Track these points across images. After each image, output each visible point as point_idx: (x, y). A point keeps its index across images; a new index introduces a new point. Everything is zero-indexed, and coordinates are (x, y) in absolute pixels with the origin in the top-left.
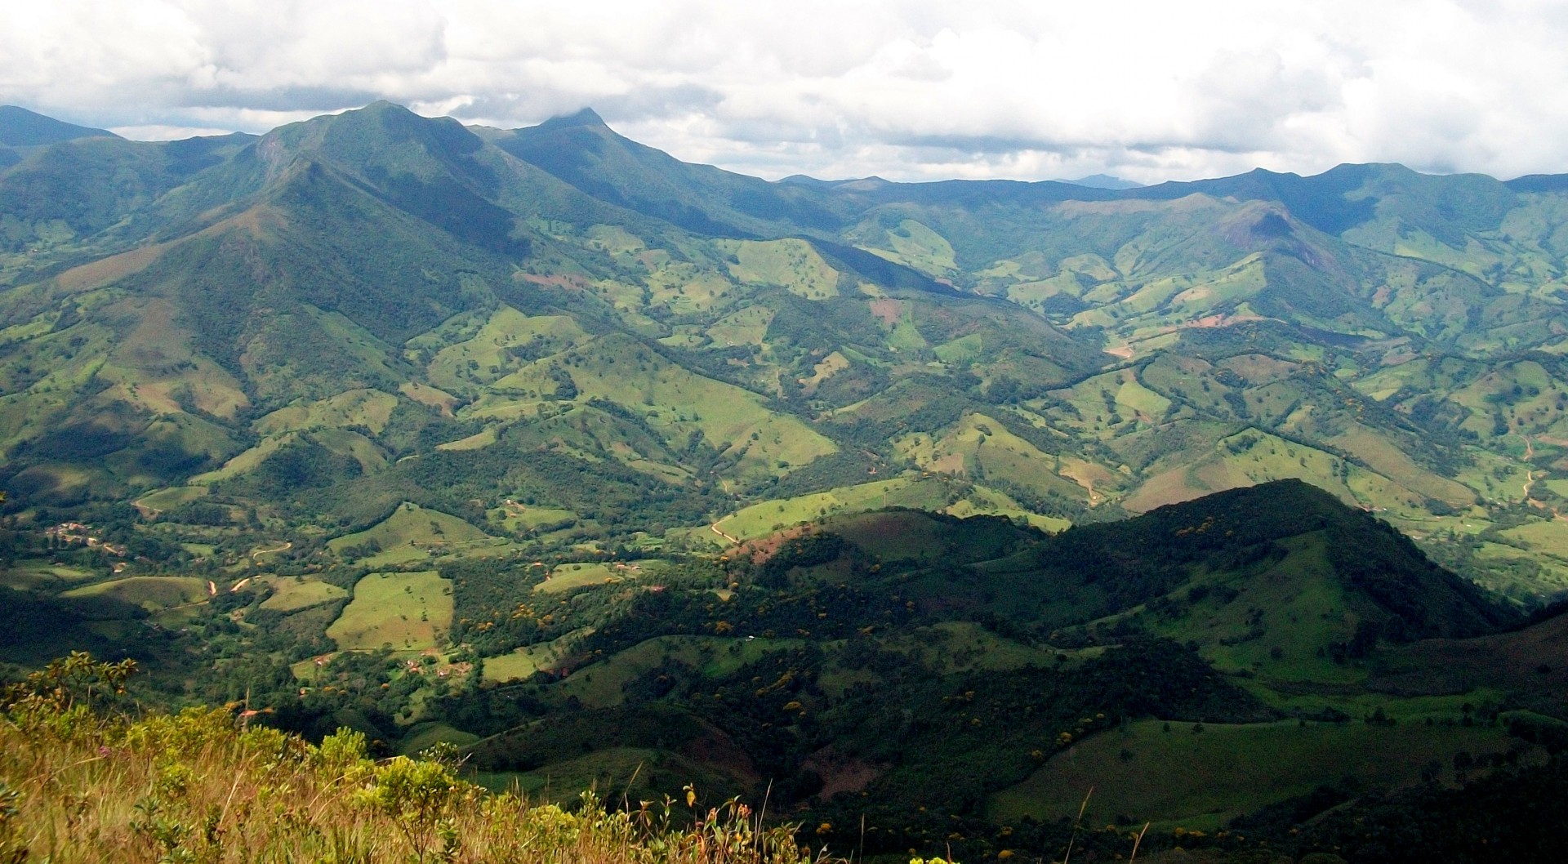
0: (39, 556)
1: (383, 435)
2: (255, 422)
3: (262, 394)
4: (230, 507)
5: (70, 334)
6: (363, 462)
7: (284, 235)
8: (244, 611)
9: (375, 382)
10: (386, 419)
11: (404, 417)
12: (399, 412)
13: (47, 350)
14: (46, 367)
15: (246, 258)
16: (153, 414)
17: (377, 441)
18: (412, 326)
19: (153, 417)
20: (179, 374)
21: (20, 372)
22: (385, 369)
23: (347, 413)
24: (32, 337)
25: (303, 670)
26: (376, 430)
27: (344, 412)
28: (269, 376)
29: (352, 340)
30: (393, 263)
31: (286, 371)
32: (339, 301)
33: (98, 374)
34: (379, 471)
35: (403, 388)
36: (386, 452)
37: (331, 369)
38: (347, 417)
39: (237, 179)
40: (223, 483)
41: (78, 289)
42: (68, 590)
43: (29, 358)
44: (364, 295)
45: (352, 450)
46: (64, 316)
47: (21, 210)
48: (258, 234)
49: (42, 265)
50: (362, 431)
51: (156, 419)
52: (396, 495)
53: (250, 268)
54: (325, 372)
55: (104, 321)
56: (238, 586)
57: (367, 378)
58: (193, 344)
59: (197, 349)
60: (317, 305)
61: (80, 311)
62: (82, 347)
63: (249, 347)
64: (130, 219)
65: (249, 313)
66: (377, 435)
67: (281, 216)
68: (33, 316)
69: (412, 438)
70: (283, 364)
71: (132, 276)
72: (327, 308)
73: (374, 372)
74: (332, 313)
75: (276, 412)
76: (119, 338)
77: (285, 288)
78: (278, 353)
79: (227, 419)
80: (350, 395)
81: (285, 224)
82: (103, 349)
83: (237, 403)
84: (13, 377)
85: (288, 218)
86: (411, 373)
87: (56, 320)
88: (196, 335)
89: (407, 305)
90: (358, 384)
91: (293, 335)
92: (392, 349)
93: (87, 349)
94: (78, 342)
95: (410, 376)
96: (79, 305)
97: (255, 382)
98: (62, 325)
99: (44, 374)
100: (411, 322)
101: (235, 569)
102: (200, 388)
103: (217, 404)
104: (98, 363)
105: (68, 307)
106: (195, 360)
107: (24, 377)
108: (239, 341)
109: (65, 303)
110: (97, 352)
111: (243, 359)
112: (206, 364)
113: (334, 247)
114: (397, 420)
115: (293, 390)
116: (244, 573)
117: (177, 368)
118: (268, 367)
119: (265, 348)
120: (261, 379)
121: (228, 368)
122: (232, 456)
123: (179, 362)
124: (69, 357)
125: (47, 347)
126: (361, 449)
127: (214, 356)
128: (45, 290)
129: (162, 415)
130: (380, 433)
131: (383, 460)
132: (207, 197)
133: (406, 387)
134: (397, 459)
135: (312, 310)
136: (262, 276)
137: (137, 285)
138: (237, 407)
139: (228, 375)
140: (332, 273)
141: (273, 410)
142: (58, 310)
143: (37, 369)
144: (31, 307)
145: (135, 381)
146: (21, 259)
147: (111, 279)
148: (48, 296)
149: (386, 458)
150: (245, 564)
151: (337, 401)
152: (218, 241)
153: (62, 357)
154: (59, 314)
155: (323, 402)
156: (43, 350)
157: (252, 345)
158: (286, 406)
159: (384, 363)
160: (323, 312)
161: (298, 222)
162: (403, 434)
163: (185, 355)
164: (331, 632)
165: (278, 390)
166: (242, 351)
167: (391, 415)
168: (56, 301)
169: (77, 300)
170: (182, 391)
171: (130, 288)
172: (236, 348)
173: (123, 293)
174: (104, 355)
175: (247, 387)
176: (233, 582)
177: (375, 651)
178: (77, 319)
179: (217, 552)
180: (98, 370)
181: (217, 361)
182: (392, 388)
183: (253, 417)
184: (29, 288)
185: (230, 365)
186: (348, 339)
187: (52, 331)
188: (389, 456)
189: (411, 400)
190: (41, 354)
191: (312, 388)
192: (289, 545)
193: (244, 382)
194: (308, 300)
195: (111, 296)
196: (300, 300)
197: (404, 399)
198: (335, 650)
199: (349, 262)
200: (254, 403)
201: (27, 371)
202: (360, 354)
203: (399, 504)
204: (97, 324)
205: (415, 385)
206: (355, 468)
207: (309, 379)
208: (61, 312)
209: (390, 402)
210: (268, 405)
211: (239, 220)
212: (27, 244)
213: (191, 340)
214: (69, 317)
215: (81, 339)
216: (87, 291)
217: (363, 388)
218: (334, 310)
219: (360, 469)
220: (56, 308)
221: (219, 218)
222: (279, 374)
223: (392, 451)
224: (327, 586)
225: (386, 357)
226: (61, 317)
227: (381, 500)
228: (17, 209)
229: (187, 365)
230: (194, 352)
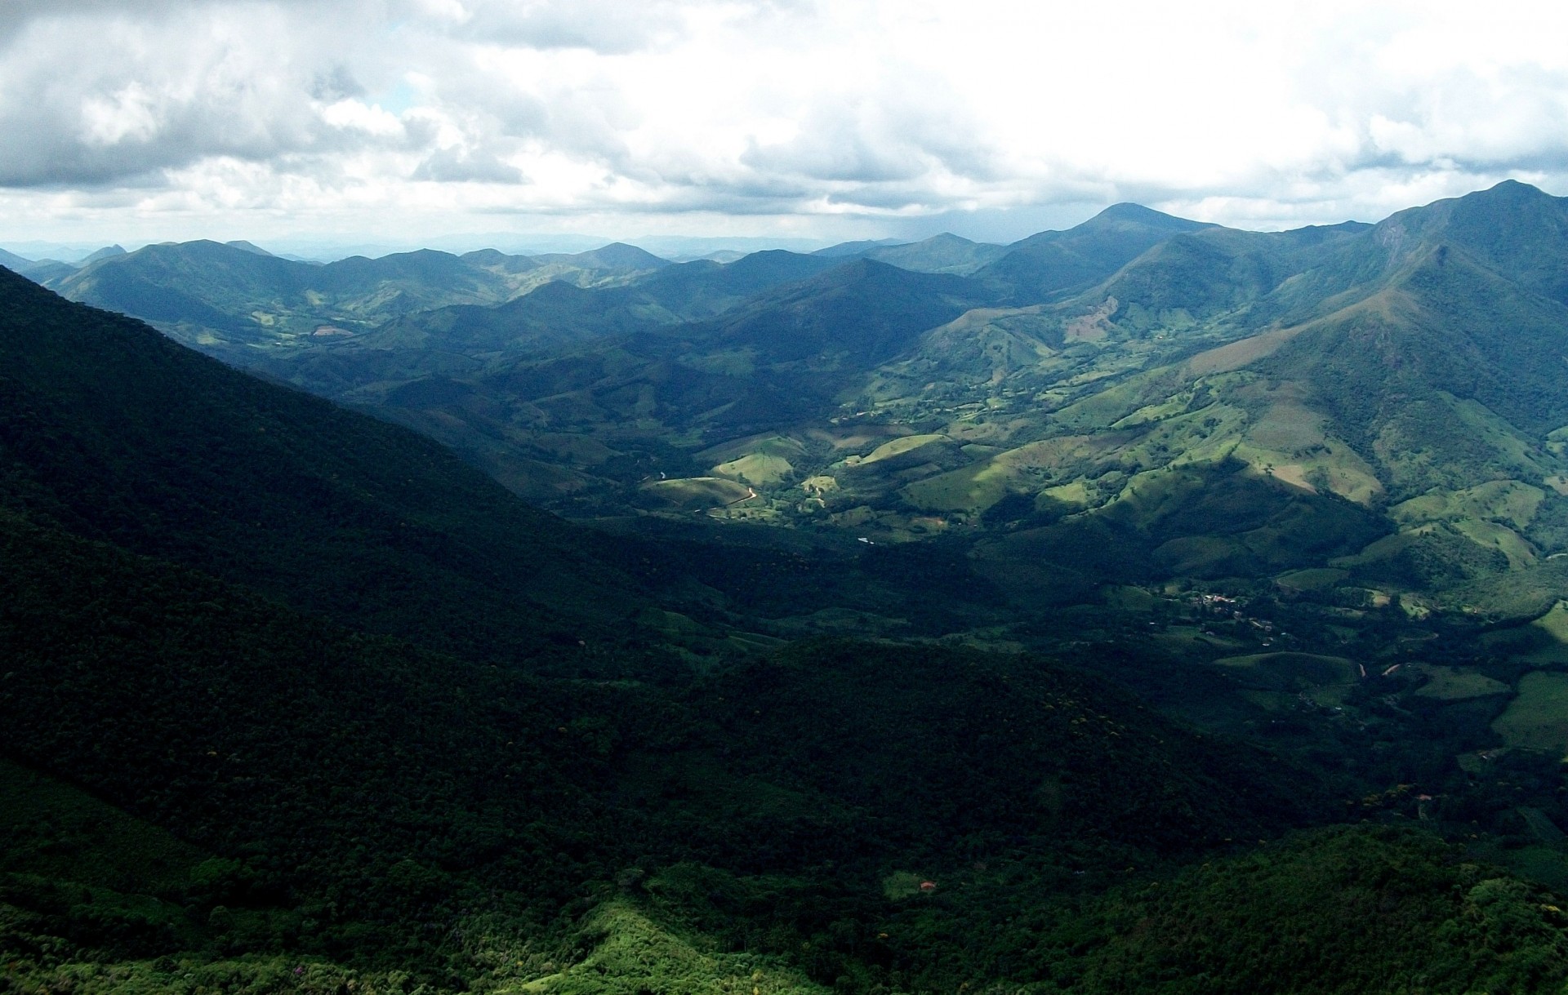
0: (1188, 623)
1: (1529, 529)
2: (1390, 509)
3: (1396, 481)
4: (1373, 591)
5: (1204, 415)
6: (1510, 557)
7: (1415, 320)
8: (1398, 696)
9: (1517, 473)
10: (1532, 513)
11: (1552, 512)
12: (1545, 506)
13: (1183, 430)
14: (1182, 446)
15: (1376, 342)
16: (1289, 495)
17: (1525, 535)
18: (1554, 417)
19: (1290, 498)
20: (1312, 457)
21: (1158, 449)
22: (1527, 461)
23: (1490, 505)
24: (1168, 417)
25: (1468, 762)
26: (1522, 524)
27: (1486, 504)
28: (1403, 463)
29: (1491, 429)
30: (1531, 350)
31: (1421, 458)
32: (1475, 389)
33: (1234, 453)
34: (1527, 566)
35: (1548, 481)
36: (1534, 547)
37: (1469, 458)
38: (1489, 509)
39: (1356, 266)
40: (1363, 566)
41: (1210, 372)
42: (1221, 657)
43: (1166, 436)
44: (1501, 383)
45: (1497, 543)
46: (1197, 397)
47: (1145, 300)
48: (1389, 318)
49: (1168, 351)
50: (1507, 523)
51: (1291, 501)
52: (1550, 592)
53: (1382, 352)
54: (1463, 461)
55: (1236, 403)
56: (1389, 670)
57: (1508, 469)
58: (1325, 427)
59: (1330, 434)
60: (1452, 393)
61: (1213, 393)
62: (1216, 428)
63: (1383, 433)
64: (1249, 307)
65: (1382, 396)
66: (1523, 530)
67: (1411, 301)
68: (1167, 397)
69: (1561, 535)
70: (1419, 452)
71: (1260, 361)
72: (1462, 395)
73: (1515, 464)
74: (1468, 400)
75: (1413, 500)
76: (1252, 420)
77: (1418, 374)
78: (1412, 440)
79: (1362, 504)
80: (1492, 486)
81: (1416, 308)
82: (1237, 430)
83: (1373, 489)
84: (1152, 454)
85: (1418, 302)
86: (1556, 466)
87: (1189, 402)
88: (1328, 418)
89: (1548, 395)
90: (1501, 474)
91: (1428, 422)
92: (1534, 440)
93: (1221, 429)
94: (1211, 423)
95: (1555, 470)
96: (1212, 387)
97: (1389, 468)
98: (1194, 406)
99: (1181, 452)
100: (1552, 412)
101: (1383, 654)
102: (1334, 471)
103: (1351, 489)
104: (1232, 443)
105: (1200, 389)
106: (1329, 444)
107: (1162, 454)
108: (1371, 427)
109: (1198, 385)
110: (1231, 432)
111: (1376, 444)
112: (1339, 447)
113: (1467, 332)
114: (1544, 514)
115: (1429, 478)
116: (1393, 660)
117: (1310, 451)
118: (1402, 454)
119: (1399, 434)
120: (1394, 466)
121: (1361, 454)
122: (1371, 541)
123: (1312, 445)
124: (1204, 436)
125: (1183, 427)
126: (1507, 541)
127: (1347, 441)
128: (1177, 373)
129: (1298, 497)
130: (1526, 528)
131: (1531, 555)
132: (1326, 285)
133: (1552, 481)
134: (1547, 556)
135: (1447, 397)
136: (1394, 361)
137: (1263, 368)
138: (1372, 492)
139: (1361, 460)
140: (1466, 359)
141: (1409, 497)
142: (1191, 392)
143: (1175, 447)
144: (1165, 388)
145: (1270, 462)
146: (1147, 346)
147: (1240, 362)
148: (1181, 378)
149: (1533, 554)
150: (1392, 650)
151: (1477, 492)
152: (1346, 326)
153: (1198, 436)
154: (1192, 396)
155: (1463, 492)
156: (1179, 429)
157: (1385, 431)
158: (1423, 494)
159: (1526, 454)
160: (1458, 399)
161: (1428, 306)
162: (1552, 530)
163: (1318, 439)
164: (1496, 726)
165: (1414, 479)
166: (1374, 437)
167: (1538, 508)
168: (1188, 383)
169: (1210, 382)
170: (1317, 475)
171: (1261, 372)
172: (1368, 433)
173: (1254, 375)
174: (1239, 436)
175: (1381, 474)
176: (1383, 667)
177: (1546, 752)
178: (1209, 401)
179: (1361, 635)
180: (1233, 450)
181: (1350, 446)
182: (1535, 481)
183: (1389, 504)
184: (1163, 370)
185: (1362, 449)
186: (1487, 428)
187: (1187, 412)
188: (1537, 552)
189: (1560, 495)
190: (1177, 433)
191: (1450, 477)
192: (1437, 635)
193: (1376, 468)
194: (1443, 387)
195: (1242, 379)
196: (1434, 386)
197: (1551, 493)
198: (1500, 746)
199: (1484, 349)
200: (1388, 490)
201: (1165, 449)
202: (1500, 445)
203: (1555, 602)
204: (1230, 405)
205: (1561, 479)
206: (1500, 562)
207: (1447, 467)
208: (1194, 394)
209: (1536, 496)
210: (1404, 493)
211: (1367, 304)
212: (1152, 332)
213: (1324, 423)
214: (1202, 398)
215: (1214, 420)
216: (1218, 374)
217: (1505, 479)
218: (1469, 397)
219: (1507, 563)
220: (1189, 389)
221: (1344, 305)
222: (1414, 461)
223: (1540, 546)
224: (1487, 679)
225: (1528, 449)
226: (1194, 399)
227: (1534, 596)
228: (1142, 297)
229: (1321, 449)
230: (1327, 436)
